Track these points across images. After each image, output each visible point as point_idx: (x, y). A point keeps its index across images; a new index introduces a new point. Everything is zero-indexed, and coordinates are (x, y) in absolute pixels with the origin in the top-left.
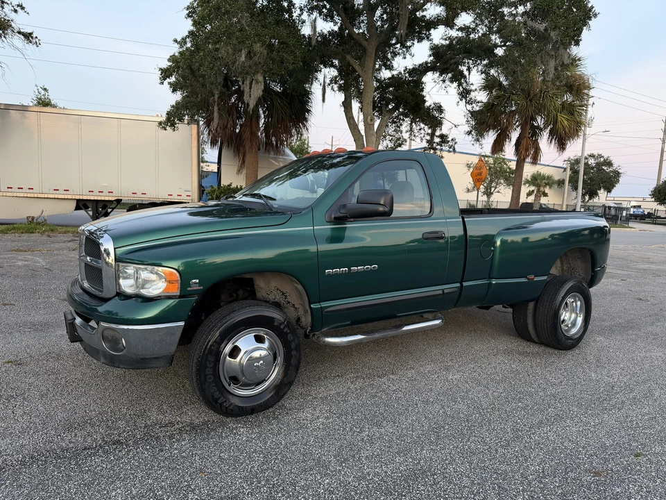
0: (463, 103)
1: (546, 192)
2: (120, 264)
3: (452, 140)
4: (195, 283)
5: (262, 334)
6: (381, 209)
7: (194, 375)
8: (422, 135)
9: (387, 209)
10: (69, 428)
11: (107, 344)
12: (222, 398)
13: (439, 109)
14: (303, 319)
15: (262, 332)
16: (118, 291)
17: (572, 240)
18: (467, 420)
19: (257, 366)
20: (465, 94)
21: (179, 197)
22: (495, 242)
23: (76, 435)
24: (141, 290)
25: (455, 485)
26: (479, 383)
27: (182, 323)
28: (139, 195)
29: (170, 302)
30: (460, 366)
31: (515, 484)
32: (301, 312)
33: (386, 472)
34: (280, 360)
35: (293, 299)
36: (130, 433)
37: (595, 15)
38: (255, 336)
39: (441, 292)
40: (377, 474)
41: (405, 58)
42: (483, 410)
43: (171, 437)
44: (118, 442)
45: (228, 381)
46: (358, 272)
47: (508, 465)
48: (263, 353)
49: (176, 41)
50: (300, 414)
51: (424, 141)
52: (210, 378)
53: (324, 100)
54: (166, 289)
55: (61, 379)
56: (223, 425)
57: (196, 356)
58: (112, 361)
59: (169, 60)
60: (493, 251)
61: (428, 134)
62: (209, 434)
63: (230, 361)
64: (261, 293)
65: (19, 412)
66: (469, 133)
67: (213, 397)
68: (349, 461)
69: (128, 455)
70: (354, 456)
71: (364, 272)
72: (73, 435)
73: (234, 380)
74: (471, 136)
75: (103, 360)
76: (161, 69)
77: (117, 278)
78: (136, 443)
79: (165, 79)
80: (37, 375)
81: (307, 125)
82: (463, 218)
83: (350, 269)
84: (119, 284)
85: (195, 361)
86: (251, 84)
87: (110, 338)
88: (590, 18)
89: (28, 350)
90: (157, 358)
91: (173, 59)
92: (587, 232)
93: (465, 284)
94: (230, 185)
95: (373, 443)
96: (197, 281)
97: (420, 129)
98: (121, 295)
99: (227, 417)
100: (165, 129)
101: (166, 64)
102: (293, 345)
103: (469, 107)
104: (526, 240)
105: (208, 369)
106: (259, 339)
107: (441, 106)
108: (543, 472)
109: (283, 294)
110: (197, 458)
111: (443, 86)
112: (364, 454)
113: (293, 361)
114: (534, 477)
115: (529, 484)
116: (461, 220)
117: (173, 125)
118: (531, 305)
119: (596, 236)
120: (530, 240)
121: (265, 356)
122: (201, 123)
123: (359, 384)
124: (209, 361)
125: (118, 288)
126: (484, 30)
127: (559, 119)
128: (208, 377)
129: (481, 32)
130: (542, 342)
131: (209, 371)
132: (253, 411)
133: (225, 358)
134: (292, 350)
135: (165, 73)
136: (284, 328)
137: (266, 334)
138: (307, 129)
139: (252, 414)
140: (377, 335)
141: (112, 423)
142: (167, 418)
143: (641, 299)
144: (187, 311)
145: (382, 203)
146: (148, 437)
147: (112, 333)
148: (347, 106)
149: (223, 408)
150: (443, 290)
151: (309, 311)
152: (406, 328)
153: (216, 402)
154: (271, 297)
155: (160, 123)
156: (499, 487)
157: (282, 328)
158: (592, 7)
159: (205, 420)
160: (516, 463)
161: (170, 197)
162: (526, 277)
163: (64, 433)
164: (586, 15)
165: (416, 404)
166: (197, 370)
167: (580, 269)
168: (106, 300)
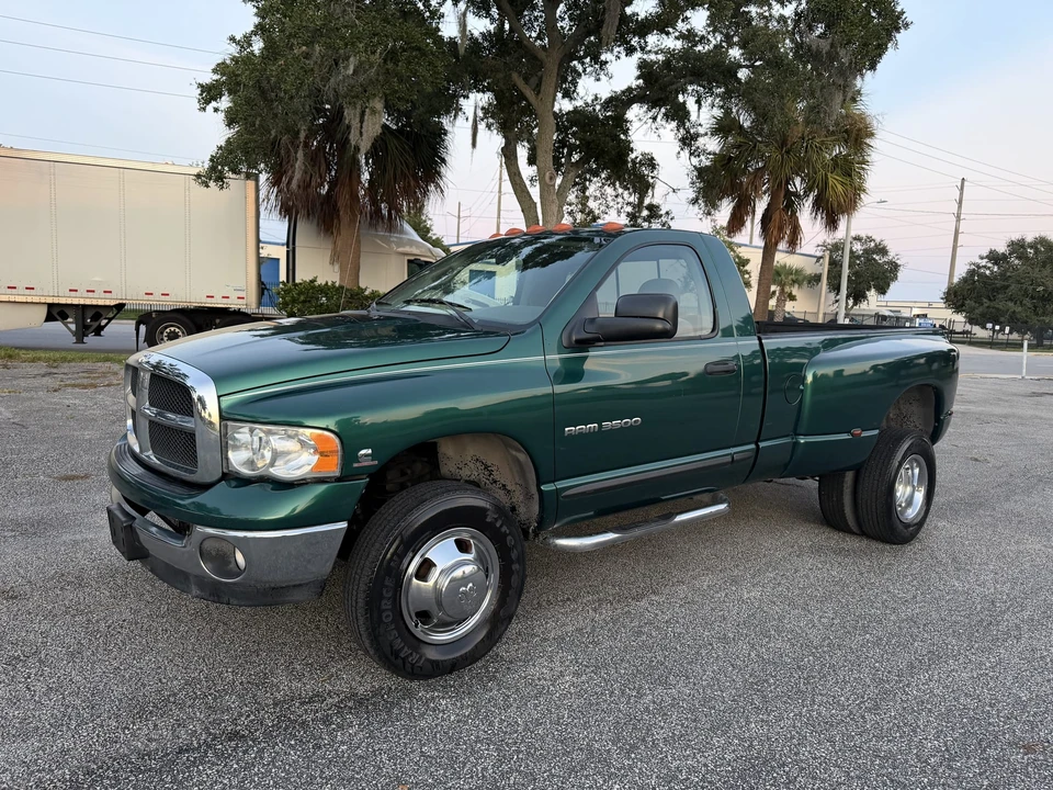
0: (685, 154)
1: (794, 293)
2: (229, 423)
3: (667, 213)
4: (366, 455)
5: (465, 536)
6: (659, 326)
7: (361, 611)
8: (619, 206)
9: (668, 326)
10: (141, 713)
11: (210, 565)
12: (406, 649)
13: (651, 163)
14: (522, 510)
15: (465, 533)
16: (225, 470)
17: (903, 373)
18: (799, 667)
19: (464, 593)
20: (688, 140)
21: (225, 301)
22: (805, 378)
23: (156, 725)
24: (271, 470)
25: (823, 781)
26: (794, 606)
27: (343, 525)
28: (157, 296)
29: (322, 488)
30: (753, 577)
31: (913, 774)
32: (518, 497)
33: (705, 765)
34: (494, 578)
35: (505, 475)
36: (252, 717)
37: (906, 26)
38: (456, 541)
39: (729, 459)
40: (692, 770)
41: (598, 80)
42: (816, 648)
43: (327, 721)
44: (234, 735)
45: (415, 619)
46: (612, 431)
47: (889, 741)
48: (469, 569)
49: (233, 39)
50: (531, 671)
51: (623, 216)
52: (387, 617)
53: (474, 144)
54: (317, 466)
55: (97, 621)
56: (409, 694)
57: (365, 579)
58: (215, 593)
59: (215, 71)
60: (802, 391)
61: (628, 204)
62: (389, 712)
63: (418, 587)
64: (447, 468)
65: (40, 687)
66: (695, 201)
67: (392, 647)
68: (638, 748)
69: (262, 758)
70: (644, 740)
71: (621, 429)
72: (151, 726)
73: (424, 616)
74: (697, 206)
75: (195, 591)
76: (201, 86)
77: (224, 448)
78: (268, 735)
79: (207, 102)
80: (51, 616)
81: (442, 184)
82: (760, 339)
83: (600, 426)
84: (227, 459)
85: (363, 587)
86: (363, 114)
87: (214, 553)
88: (898, 30)
89: (22, 571)
90: (300, 585)
91: (221, 68)
92: (922, 361)
93: (762, 445)
94: (313, 281)
95: (665, 714)
96: (370, 451)
97: (616, 197)
98: (231, 477)
99: (412, 680)
100: (207, 186)
101: (209, 78)
102: (514, 555)
103: (695, 161)
104: (839, 373)
105: (383, 602)
106: (463, 546)
107: (653, 158)
108: (947, 750)
109: (486, 467)
110: (384, 757)
111: (653, 127)
112: (659, 735)
113: (515, 580)
114: (938, 759)
115: (935, 773)
116: (757, 342)
117: (220, 178)
118: (849, 476)
119: (935, 366)
120: (845, 373)
121: (472, 575)
122: (263, 177)
123: (607, 612)
124: (387, 586)
125: (224, 465)
126: (719, 39)
127: (831, 183)
128: (384, 615)
129: (714, 42)
130: (863, 533)
131: (386, 605)
132: (453, 667)
133: (411, 580)
134: (512, 562)
135: (209, 93)
136: (501, 526)
137: (473, 537)
138: (442, 191)
139: (451, 673)
140: (637, 532)
141: (215, 699)
142: (308, 687)
143: (976, 460)
144: (351, 504)
145: (661, 315)
146: (287, 724)
147: (217, 545)
148: (509, 154)
149: (408, 666)
150: (732, 455)
151: (536, 497)
152: (679, 518)
153: (397, 657)
154: (465, 473)
155: (198, 176)
156: (892, 781)
157: (498, 525)
158: (903, 13)
159: (373, 687)
160: (901, 737)
161: (209, 300)
162: (849, 432)
163: (134, 724)
164: (893, 23)
165: (711, 644)
166: (367, 603)
167: (916, 417)
168: (205, 487)
